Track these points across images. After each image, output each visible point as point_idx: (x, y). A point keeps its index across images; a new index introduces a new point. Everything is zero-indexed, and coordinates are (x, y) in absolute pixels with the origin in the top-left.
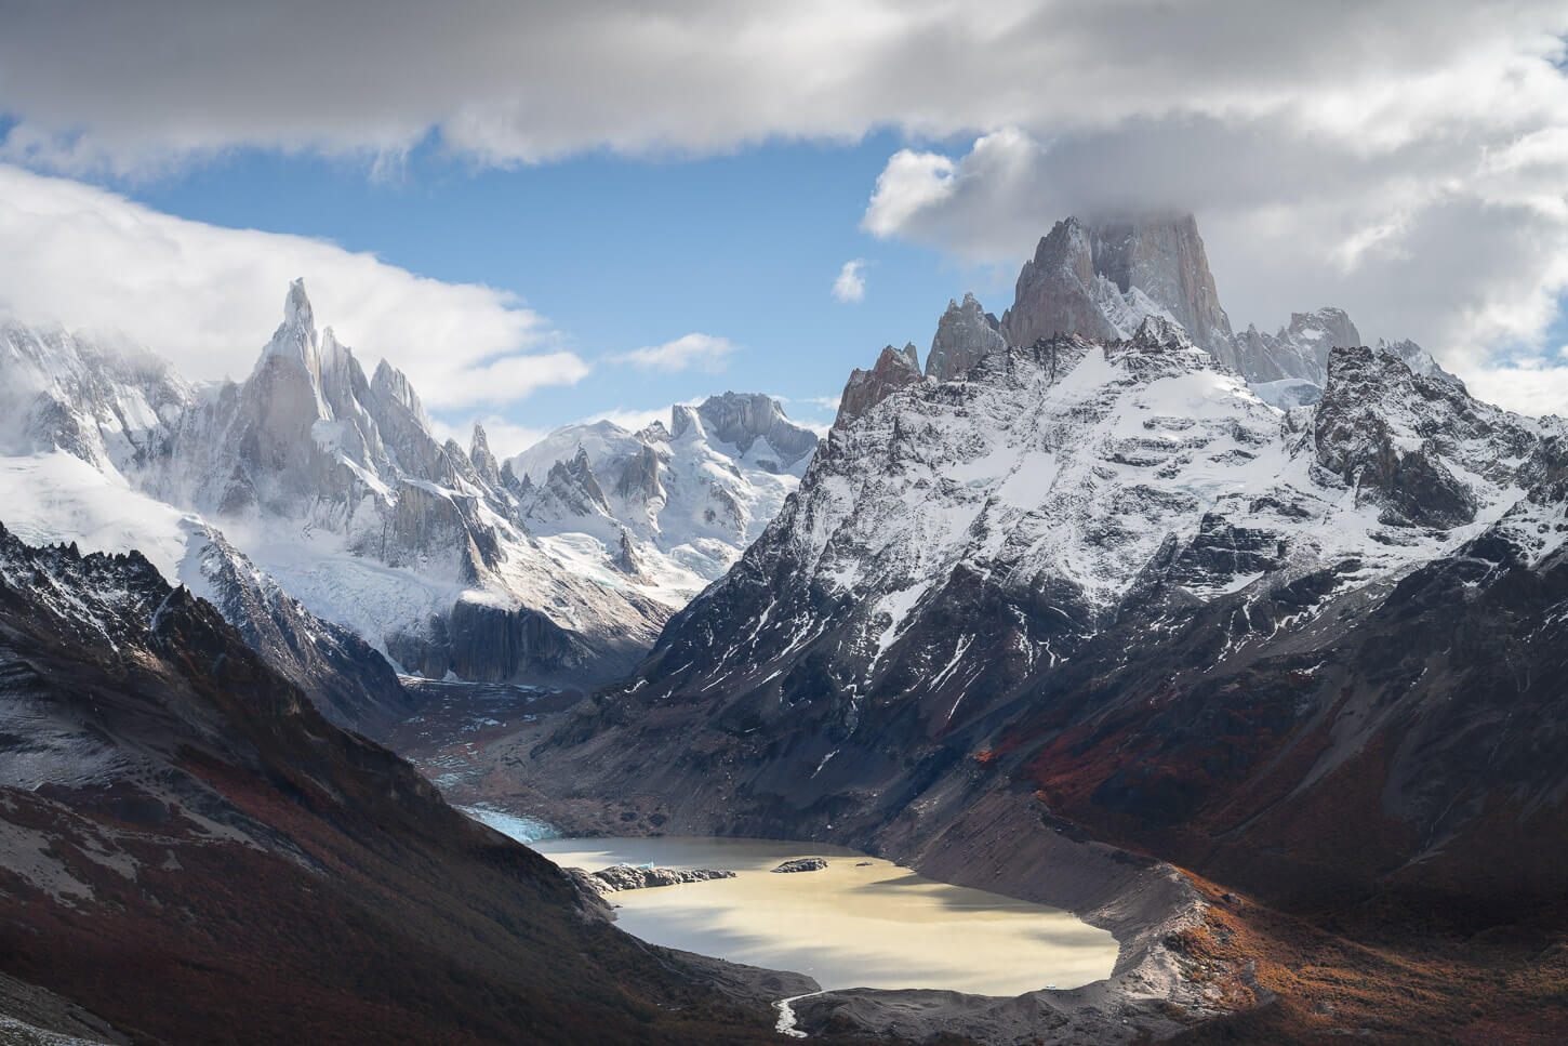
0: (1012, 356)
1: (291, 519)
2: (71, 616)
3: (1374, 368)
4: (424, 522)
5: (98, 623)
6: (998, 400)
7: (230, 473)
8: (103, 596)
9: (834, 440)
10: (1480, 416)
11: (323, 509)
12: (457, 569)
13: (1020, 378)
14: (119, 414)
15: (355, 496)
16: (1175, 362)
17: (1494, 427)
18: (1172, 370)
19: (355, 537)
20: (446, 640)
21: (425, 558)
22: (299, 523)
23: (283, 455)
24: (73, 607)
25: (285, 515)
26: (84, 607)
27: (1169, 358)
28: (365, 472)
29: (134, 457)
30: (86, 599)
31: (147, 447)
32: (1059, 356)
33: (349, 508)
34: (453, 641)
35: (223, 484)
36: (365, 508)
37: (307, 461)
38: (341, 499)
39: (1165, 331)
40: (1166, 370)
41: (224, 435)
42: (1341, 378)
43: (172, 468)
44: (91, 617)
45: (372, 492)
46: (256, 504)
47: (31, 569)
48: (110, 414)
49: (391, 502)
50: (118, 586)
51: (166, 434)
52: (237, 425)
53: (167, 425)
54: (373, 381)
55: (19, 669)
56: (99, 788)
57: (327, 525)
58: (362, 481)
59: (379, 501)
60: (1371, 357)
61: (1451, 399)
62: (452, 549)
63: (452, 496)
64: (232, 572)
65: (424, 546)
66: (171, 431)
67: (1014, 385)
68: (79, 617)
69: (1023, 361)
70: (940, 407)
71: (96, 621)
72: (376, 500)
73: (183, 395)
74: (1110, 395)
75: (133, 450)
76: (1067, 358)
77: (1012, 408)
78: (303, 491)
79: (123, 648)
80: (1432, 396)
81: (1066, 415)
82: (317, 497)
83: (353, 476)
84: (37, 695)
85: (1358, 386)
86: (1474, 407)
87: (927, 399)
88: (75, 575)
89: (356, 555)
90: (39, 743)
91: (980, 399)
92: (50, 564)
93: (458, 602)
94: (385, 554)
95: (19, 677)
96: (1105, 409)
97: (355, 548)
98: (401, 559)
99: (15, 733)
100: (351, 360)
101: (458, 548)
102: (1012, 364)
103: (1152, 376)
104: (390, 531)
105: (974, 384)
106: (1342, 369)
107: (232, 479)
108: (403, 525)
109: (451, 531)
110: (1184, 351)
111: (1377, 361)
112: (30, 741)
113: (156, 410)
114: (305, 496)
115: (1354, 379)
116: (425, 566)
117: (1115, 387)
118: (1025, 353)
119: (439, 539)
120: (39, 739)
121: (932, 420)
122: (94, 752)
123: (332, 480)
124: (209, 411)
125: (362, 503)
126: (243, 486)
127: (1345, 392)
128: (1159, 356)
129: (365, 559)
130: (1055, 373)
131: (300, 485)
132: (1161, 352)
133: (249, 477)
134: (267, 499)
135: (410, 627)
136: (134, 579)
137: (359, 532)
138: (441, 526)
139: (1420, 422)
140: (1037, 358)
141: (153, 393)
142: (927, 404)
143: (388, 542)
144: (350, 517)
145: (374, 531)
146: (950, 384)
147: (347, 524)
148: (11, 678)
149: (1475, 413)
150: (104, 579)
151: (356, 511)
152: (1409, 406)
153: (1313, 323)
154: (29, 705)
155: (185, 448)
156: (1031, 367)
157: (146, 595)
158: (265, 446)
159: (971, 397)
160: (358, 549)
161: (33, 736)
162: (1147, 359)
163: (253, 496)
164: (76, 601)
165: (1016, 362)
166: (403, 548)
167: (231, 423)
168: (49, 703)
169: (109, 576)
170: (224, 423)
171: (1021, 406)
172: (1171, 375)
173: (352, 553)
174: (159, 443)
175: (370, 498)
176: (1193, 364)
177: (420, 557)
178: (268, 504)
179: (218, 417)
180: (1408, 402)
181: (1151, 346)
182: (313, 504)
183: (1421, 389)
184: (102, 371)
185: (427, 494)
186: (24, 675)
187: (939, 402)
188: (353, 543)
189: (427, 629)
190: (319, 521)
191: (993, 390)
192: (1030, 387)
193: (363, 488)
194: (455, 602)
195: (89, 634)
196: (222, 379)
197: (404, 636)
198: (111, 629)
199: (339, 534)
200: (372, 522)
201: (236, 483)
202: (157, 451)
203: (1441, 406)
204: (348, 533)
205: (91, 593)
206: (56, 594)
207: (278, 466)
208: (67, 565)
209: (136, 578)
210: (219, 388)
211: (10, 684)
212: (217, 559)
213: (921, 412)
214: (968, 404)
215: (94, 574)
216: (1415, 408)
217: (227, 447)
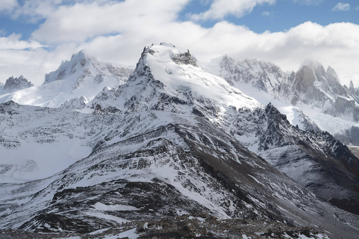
1: (308, 104)
2: (315, 148)
4: (343, 106)
5: (321, 150)
7: (293, 93)
8: (321, 143)
11: (316, 102)
12: (352, 118)
14: (269, 80)
15: (325, 99)
19: (325, 109)
20: (349, 136)
21: (343, 115)
22: (310, 106)
23: (306, 89)
24: (315, 146)
25: (306, 103)
26: (317, 146)
28: (327, 94)
29: (273, 90)
30: (317, 144)
31: (275, 87)
33: (323, 102)
34: (351, 136)
35: (292, 96)
36: (327, 103)
37: (312, 91)
38: (321, 100)
41: (292, 84)
43: (281, 92)
44: (320, 149)
45: (329, 99)
46: (300, 101)
47: (305, 136)
48: (267, 80)
49: (334, 101)
50: (324, 140)
51: (279, 84)
52: (295, 82)
53: (279, 82)
54: (327, 71)
55: (317, 166)
56: (347, 200)
57: (317, 106)
58: (326, 96)
59: (331, 101)
62: (350, 113)
63: (350, 100)
64: (307, 121)
65: (343, 112)
66: (280, 84)
68: (317, 148)
71: (321, 149)
72: (330, 101)
73: (283, 75)
75: (272, 89)
78: (311, 98)
79: (328, 157)
82: (315, 99)
83: (324, 94)
84: (322, 173)
88: (314, 138)
89: (325, 114)
90: (327, 186)
92: (308, 135)
93: (353, 126)
94: (332, 114)
95: (318, 168)
97: (325, 112)
98: (337, 115)
99: (321, 183)
100: (322, 66)
101: (352, 113)
104: (334, 108)
107: (294, 95)
108: (337, 107)
109: (351, 109)
112: (325, 186)
113: (277, 79)
114: (312, 99)
116: (343, 117)
119: (347, 110)
120: (327, 185)
122: (342, 190)
123: (319, 96)
124: (289, 79)
125: (327, 101)
126: (297, 96)
129: (327, 115)
131: (310, 96)
133: (298, 94)
134: (302, 100)
135: (340, 132)
136: (327, 138)
137: (326, 108)
138: (348, 108)
141: (276, 75)
143: (333, 111)
144: (323, 104)
145: (330, 108)
147: (323, 106)
148: (316, 168)
150: (320, 139)
151: (325, 103)
154: (321, 175)
155: (284, 87)
157: (330, 143)
158: (302, 87)
160: (326, 112)
161: (326, 184)
163: (299, 99)
164: (316, 144)
166: (337, 112)
167: (293, 82)
168: (326, 175)
169: (321, 138)
170: (292, 82)
173: (324, 113)
174: (278, 87)
175: (329, 100)
177: (342, 115)
178: (302, 101)
179: (290, 80)
182: (314, 101)
184: (265, 70)
185: (344, 99)
186: (319, 168)
188: (324, 111)
189: (345, 133)
190: (315, 105)
193: (327, 97)
194: (352, 126)
195: (320, 153)
196: (291, 71)
197: (339, 134)
198: (325, 152)
199: (321, 108)
200: (329, 106)
201: (295, 96)
202: (277, 89)
204: (323, 108)
205: (318, 142)
206: (311, 143)
207: (305, 92)
208: (312, 135)
209: (328, 138)
210: (291, 73)
211: (316, 170)
212: (303, 118)
215: (318, 137)
217: (293, 88)
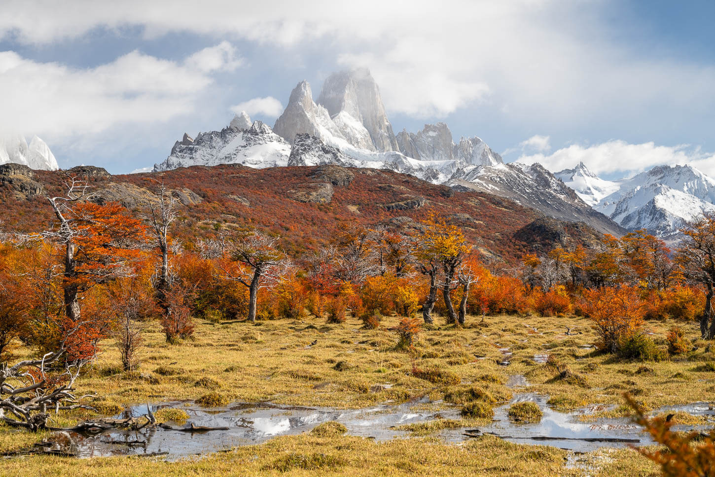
0: (212, 135)
3: (309, 142)
6: (205, 153)
9: (156, 169)
10: (343, 160)
13: (214, 144)
16: (262, 139)
17: (346, 164)
18: (261, 142)
27: (260, 137)
32: (227, 136)
39: (260, 127)
40: (258, 142)
42: (298, 145)
60: (309, 137)
61: (333, 153)
67: (212, 147)
69: (216, 138)
70: (185, 155)
74: (237, 151)
76: (230, 137)
77: (210, 156)
80: (327, 152)
81: (223, 158)
85: (303, 148)
86: (341, 157)
87: (180, 152)
91: (199, 152)
96: (235, 156)
102: (212, 139)
103: (252, 144)
105: (198, 146)
106: (299, 141)
110: (267, 135)
111: (311, 139)
115: (302, 145)
117: (240, 148)
118: (218, 135)
121: (181, 160)
127: (298, 150)
128: (257, 136)
130: (226, 142)
132: (258, 135)
139: (320, 162)
140: (221, 137)
142: (180, 154)
146: (190, 146)
149: (341, 159)
152: (317, 155)
153: (434, 129)
156: (219, 140)
159: (196, 151)
162: (252, 137)
165: (213, 138)
171: (213, 155)
172: (259, 144)
176: (269, 140)
180: (317, 154)
181: (254, 132)
183: (324, 149)
187: (185, 153)
191: (204, 149)
192: (217, 148)
203: (329, 156)
213: (177, 157)
214: (194, 154)
216: (319, 156)
